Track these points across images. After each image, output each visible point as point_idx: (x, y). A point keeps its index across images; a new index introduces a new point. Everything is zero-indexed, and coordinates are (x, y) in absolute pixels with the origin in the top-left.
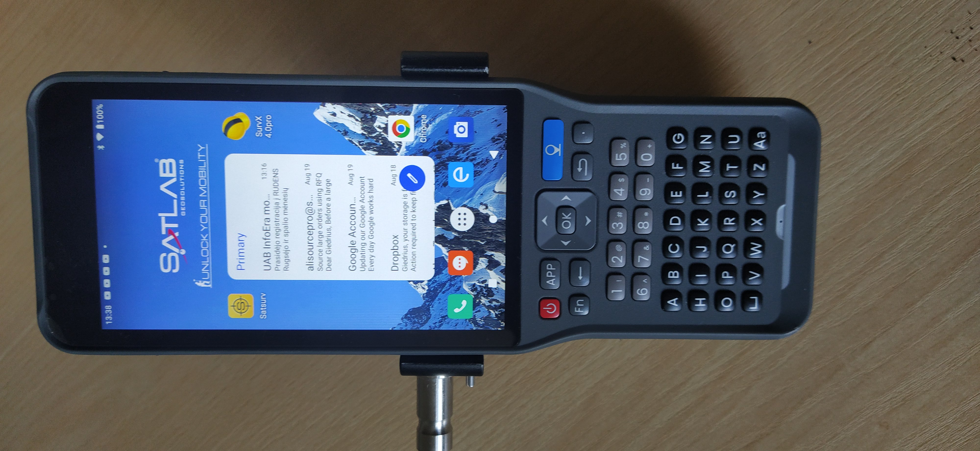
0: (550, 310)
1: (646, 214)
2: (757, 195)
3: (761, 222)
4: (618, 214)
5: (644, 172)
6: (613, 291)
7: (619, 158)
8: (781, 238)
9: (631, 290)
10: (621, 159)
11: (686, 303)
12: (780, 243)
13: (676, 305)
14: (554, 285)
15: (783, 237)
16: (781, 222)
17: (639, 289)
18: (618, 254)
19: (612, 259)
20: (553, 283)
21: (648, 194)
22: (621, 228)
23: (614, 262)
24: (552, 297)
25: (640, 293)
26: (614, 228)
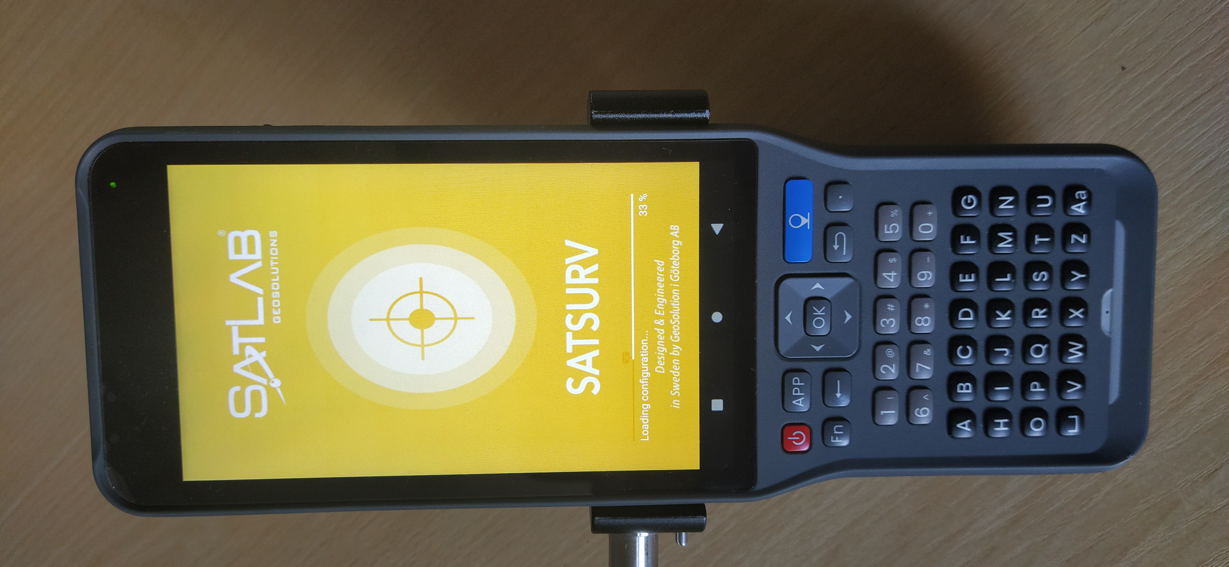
0: (797, 441)
1: (926, 306)
2: (1076, 276)
3: (1082, 313)
4: (888, 307)
5: (922, 249)
6: (882, 412)
7: (888, 230)
8: (1107, 334)
9: (907, 411)
10: (891, 232)
11: (980, 425)
12: (1107, 341)
13: (969, 430)
14: (803, 406)
15: (1110, 333)
16: (1107, 312)
17: (918, 409)
18: (889, 362)
19: (882, 369)
20: (801, 404)
21: (929, 279)
22: (892, 326)
23: (884, 372)
24: (800, 422)
25: (920, 414)
26: (883, 326)
